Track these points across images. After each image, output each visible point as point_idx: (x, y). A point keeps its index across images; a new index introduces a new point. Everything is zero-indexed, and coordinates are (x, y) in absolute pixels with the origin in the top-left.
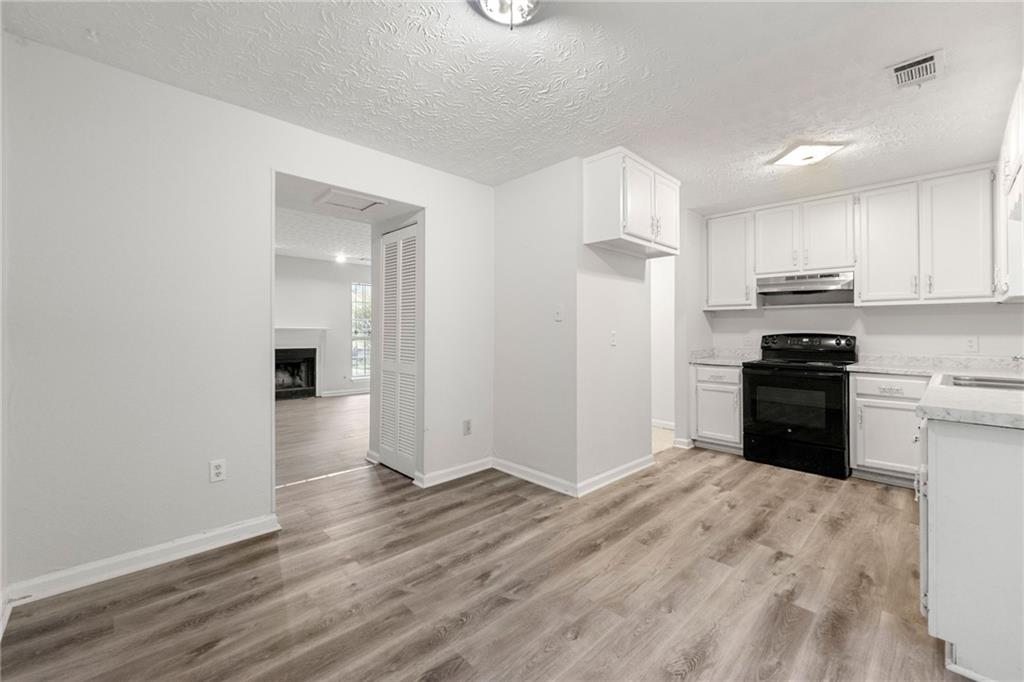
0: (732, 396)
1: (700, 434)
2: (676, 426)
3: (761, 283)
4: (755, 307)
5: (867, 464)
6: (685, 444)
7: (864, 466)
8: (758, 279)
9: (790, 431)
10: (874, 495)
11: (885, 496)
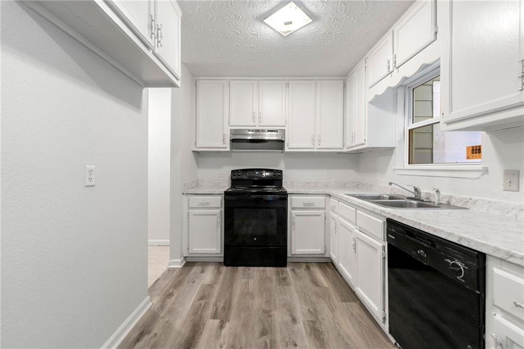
0: (215, 217)
1: (190, 252)
2: (170, 243)
3: (234, 132)
4: (229, 150)
5: (296, 253)
6: (178, 264)
7: (295, 254)
8: (231, 130)
9: (255, 239)
10: (308, 277)
11: (312, 276)
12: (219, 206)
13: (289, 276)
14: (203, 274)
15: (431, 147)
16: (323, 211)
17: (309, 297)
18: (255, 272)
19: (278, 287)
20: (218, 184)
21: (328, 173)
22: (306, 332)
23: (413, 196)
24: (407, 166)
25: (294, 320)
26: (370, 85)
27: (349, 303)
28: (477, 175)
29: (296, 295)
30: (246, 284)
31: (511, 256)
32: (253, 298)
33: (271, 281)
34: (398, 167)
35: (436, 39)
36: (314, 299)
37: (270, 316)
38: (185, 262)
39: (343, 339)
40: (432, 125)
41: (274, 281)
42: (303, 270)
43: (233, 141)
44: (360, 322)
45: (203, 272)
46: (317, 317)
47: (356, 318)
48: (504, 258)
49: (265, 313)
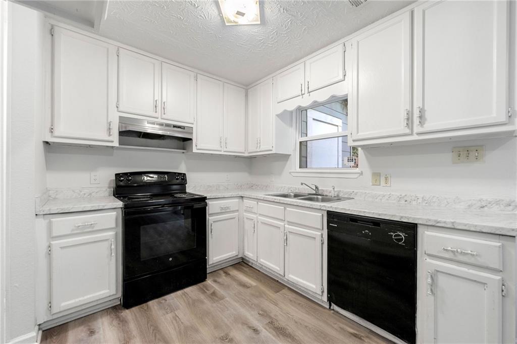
0: (105, 244)
1: (53, 311)
4: (117, 145)
8: (120, 117)
9: (171, 259)
10: (234, 283)
11: (237, 280)
12: (113, 225)
13: (216, 289)
14: (96, 336)
15: (305, 156)
16: (237, 213)
17: (250, 301)
18: (175, 299)
19: (214, 305)
20: (91, 194)
21: (227, 175)
22: (274, 336)
23: (314, 192)
24: (298, 169)
25: (256, 331)
26: (279, 101)
27: (281, 292)
28: (356, 176)
29: (237, 305)
30: (176, 320)
31: (438, 222)
32: (197, 331)
33: (202, 302)
34: (293, 171)
35: (344, 80)
36: (256, 301)
37: (231, 340)
38: (41, 332)
39: (301, 324)
40: (307, 141)
41: (205, 300)
42: (224, 277)
43: (122, 133)
44: (299, 304)
45: (92, 332)
46: (270, 317)
47: (295, 302)
48: (433, 224)
49: (223, 340)
